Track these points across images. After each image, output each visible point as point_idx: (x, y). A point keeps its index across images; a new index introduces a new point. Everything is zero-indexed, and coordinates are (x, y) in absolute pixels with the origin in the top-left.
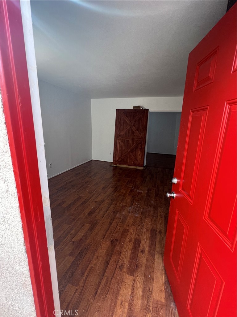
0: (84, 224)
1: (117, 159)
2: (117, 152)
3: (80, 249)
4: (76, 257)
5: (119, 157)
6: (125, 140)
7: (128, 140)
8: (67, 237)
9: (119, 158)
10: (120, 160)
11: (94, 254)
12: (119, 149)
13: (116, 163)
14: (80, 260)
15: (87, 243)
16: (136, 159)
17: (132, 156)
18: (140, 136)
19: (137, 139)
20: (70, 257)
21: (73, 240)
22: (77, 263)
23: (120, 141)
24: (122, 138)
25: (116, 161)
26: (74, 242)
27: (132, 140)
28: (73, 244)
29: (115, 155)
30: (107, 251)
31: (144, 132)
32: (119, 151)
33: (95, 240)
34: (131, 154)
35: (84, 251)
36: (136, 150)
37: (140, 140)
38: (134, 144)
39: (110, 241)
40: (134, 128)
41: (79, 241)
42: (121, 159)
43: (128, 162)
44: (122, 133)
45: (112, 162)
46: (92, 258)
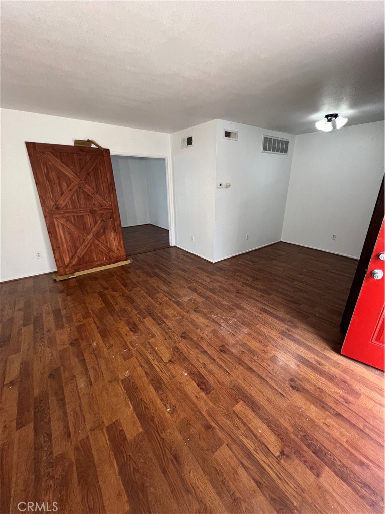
0: (234, 412)
1: (67, 260)
2: (63, 245)
3: (305, 448)
4: (326, 463)
5: (71, 254)
6: (74, 216)
7: (83, 216)
8: (262, 463)
9: (72, 258)
10: (74, 262)
11: (321, 428)
12: (65, 240)
13: (67, 270)
14: (332, 457)
15: (291, 429)
16: (111, 250)
17: (100, 245)
18: (107, 204)
19: (101, 210)
20: (323, 476)
21: (277, 454)
22: (339, 467)
23: (62, 221)
24: (64, 213)
25: (66, 267)
26: (282, 453)
27: (92, 213)
28: (288, 456)
29: (57, 255)
30: (314, 404)
31: (112, 195)
32: (67, 242)
33: (285, 412)
34: (97, 242)
35: (310, 442)
36: (104, 233)
37: (108, 211)
38: (99, 222)
39: (293, 391)
40: (88, 189)
41: (283, 441)
42: (76, 259)
43: (96, 259)
44: (62, 203)
45: (55, 269)
46: (328, 433)
